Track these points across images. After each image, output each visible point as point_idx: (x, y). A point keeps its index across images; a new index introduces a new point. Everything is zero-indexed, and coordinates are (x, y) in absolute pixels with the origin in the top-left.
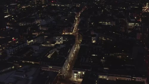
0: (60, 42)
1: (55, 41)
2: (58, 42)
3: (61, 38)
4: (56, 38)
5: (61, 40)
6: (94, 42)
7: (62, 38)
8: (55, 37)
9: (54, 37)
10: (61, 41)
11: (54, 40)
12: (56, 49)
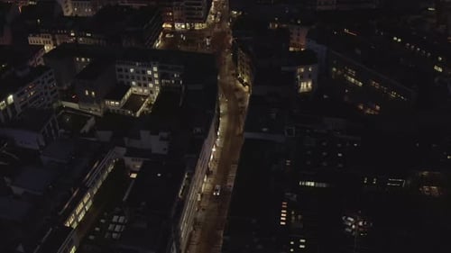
0: (146, 86)
1: (125, 81)
2: (139, 85)
3: (153, 72)
4: (127, 71)
5: (151, 79)
6: (305, 86)
7: (155, 69)
8: (123, 67)
9: (117, 66)
10: (151, 85)
11: (121, 76)
12: (123, 151)
